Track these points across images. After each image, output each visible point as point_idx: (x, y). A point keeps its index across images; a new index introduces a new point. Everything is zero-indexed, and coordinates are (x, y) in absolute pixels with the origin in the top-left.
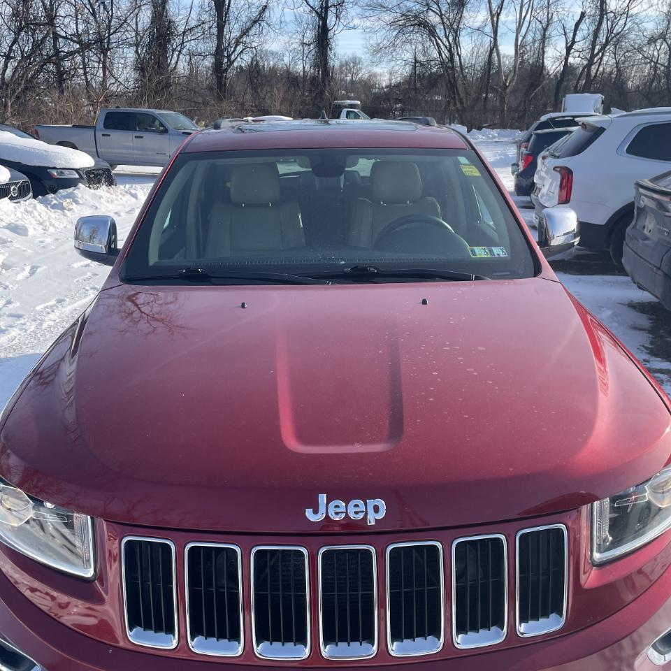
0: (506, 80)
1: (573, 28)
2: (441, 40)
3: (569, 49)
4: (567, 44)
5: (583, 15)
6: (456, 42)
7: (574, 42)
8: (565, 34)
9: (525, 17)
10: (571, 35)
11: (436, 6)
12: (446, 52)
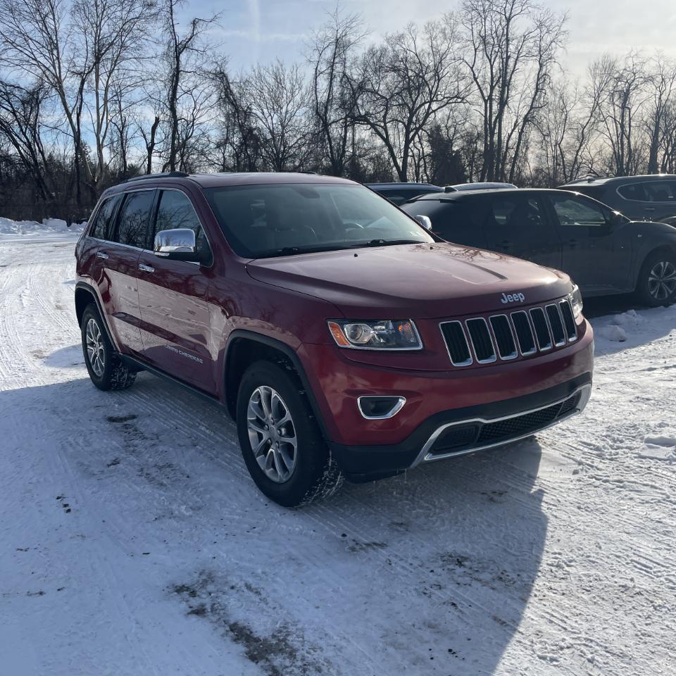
0: (94, 177)
1: (150, 131)
2: (18, 137)
3: (150, 149)
4: (147, 145)
5: (157, 120)
6: (37, 139)
7: (153, 144)
8: (144, 136)
9: (102, 119)
10: (150, 137)
11: (7, 103)
12: (25, 147)
